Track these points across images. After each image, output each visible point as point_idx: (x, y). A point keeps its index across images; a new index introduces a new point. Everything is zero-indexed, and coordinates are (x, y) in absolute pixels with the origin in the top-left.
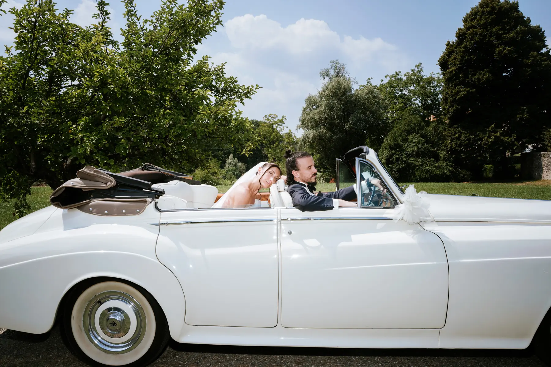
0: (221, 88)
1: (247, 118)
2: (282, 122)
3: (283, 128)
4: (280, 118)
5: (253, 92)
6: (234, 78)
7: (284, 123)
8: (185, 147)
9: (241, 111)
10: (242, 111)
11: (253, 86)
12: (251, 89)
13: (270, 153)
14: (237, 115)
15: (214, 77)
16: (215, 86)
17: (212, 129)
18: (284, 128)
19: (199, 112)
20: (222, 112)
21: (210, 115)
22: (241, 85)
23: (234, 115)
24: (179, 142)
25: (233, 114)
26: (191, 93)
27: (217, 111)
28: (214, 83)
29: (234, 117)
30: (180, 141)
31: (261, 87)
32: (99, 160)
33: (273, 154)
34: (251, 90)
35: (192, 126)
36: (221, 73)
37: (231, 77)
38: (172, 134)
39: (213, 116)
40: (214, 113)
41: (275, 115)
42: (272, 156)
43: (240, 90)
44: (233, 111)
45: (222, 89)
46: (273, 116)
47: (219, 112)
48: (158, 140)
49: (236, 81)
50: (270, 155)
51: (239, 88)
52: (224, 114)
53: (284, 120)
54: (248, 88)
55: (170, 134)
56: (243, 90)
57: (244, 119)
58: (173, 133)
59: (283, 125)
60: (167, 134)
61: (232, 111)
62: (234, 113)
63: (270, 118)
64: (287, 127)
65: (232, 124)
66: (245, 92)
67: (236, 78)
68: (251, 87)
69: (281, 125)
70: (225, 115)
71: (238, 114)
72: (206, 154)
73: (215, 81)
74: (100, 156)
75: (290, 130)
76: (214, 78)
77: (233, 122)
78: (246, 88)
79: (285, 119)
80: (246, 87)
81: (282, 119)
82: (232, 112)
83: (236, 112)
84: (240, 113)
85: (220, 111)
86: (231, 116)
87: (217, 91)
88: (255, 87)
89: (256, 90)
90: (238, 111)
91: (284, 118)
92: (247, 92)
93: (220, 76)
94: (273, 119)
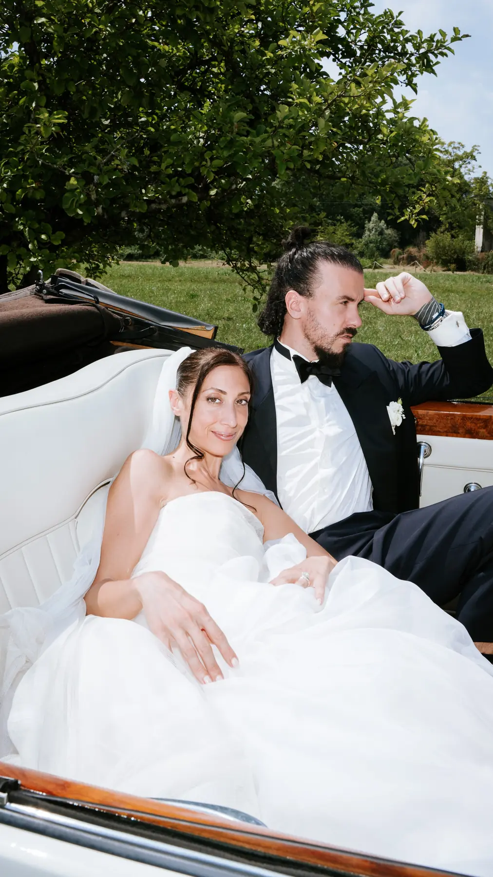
0: (359, 44)
1: (425, 120)
2: (471, 156)
3: (471, 168)
4: (469, 150)
5: (445, 51)
6: (395, 14)
7: (475, 159)
8: (249, 201)
9: (409, 98)
10: (413, 100)
11: (443, 34)
12: (438, 41)
13: (445, 214)
14: (398, 112)
15: (343, 16)
16: (342, 40)
17: (323, 148)
18: (474, 168)
19: (290, 100)
20: (354, 102)
21: (320, 109)
22: (413, 32)
23: (387, 111)
24: (234, 186)
25: (385, 108)
26: (272, 46)
27: (340, 96)
28: (341, 32)
29: (390, 116)
30: (237, 184)
31: (467, 36)
32: (26, 234)
33: (450, 215)
34: (441, 45)
35: (264, 141)
36: (362, 5)
37: (386, 13)
38: (209, 164)
39: (327, 113)
40: (331, 104)
41: (459, 143)
42: (447, 219)
43: (410, 47)
44: (387, 97)
45: (361, 48)
46: (457, 145)
47: (346, 100)
48: (177, 181)
49: (399, 24)
50: (444, 216)
51: (407, 40)
52: (362, 107)
53: (474, 154)
54: (432, 38)
55: (204, 163)
56: (417, 47)
57: (416, 124)
58: (212, 159)
59: (473, 162)
60: (196, 164)
61: (383, 98)
62: (389, 105)
63: (450, 149)
64: (480, 167)
65: (380, 136)
66: (422, 51)
67: (400, 13)
68: (438, 37)
69: (469, 163)
70: (364, 111)
71: (399, 110)
72: (313, 220)
73: (344, 26)
74: (29, 222)
75: (485, 173)
76: (343, 20)
77: (385, 131)
78: (426, 40)
79: (477, 152)
80: (426, 36)
81: (472, 152)
82: (384, 102)
83: (394, 102)
84: (407, 108)
85: (350, 97)
86: (379, 114)
87: (349, 53)
88: (450, 34)
89: (452, 46)
90: (399, 100)
91: (476, 150)
92: (426, 53)
93: (359, 13)
94: (455, 150)
